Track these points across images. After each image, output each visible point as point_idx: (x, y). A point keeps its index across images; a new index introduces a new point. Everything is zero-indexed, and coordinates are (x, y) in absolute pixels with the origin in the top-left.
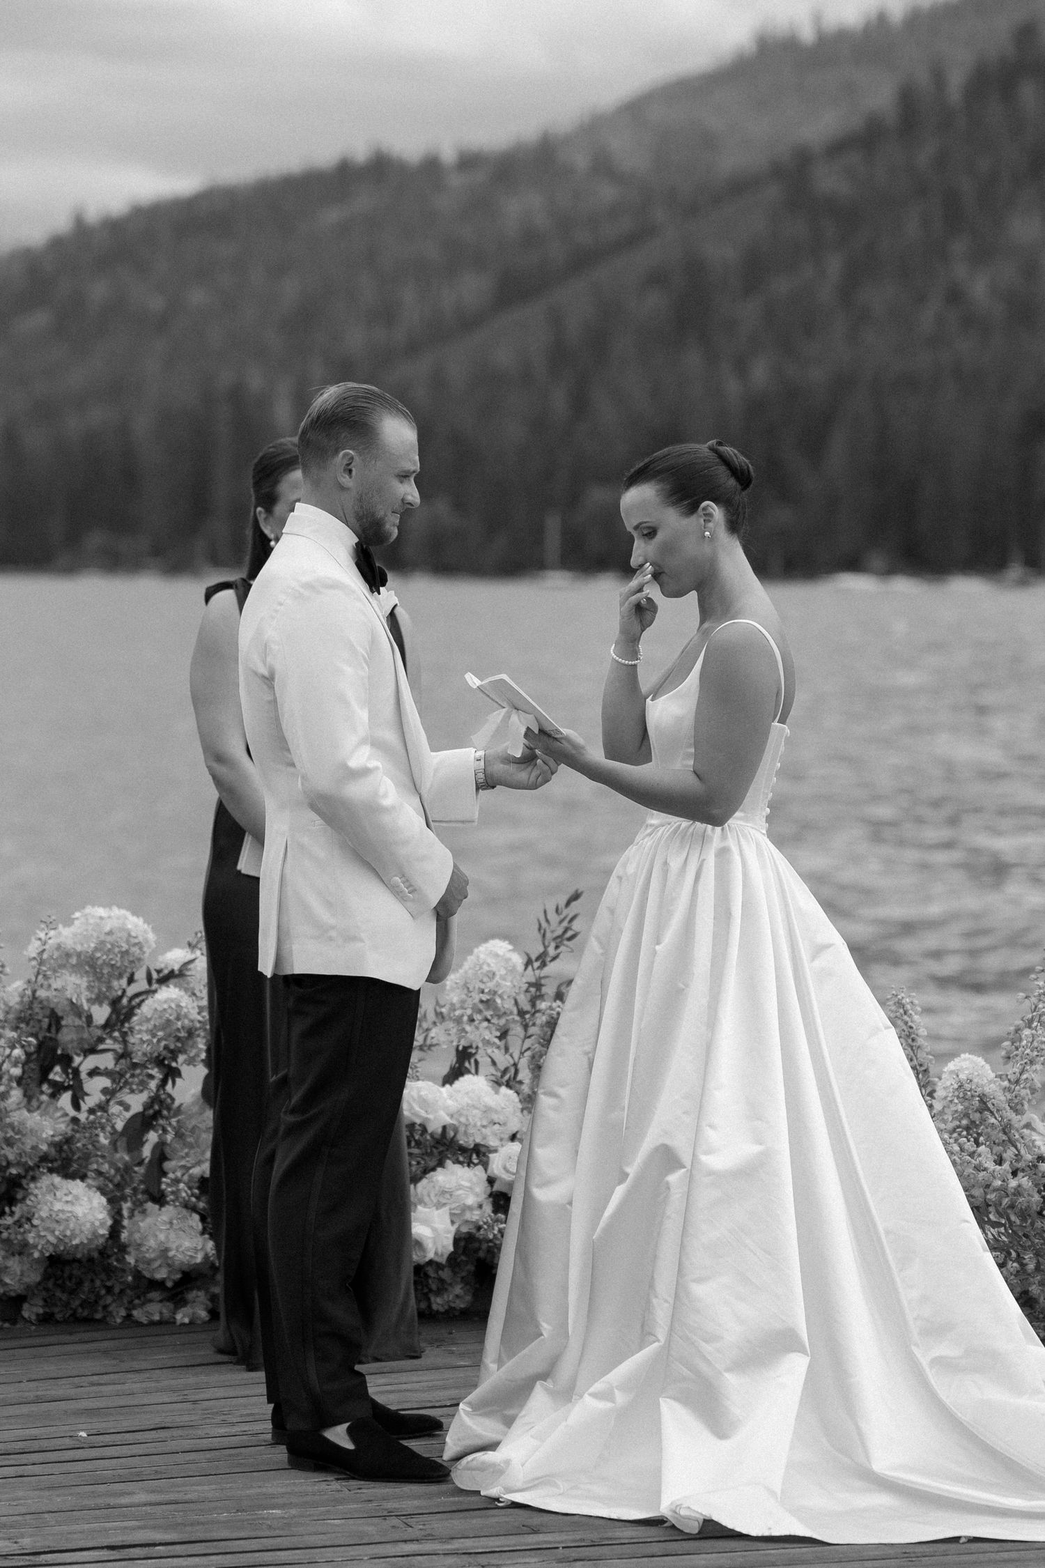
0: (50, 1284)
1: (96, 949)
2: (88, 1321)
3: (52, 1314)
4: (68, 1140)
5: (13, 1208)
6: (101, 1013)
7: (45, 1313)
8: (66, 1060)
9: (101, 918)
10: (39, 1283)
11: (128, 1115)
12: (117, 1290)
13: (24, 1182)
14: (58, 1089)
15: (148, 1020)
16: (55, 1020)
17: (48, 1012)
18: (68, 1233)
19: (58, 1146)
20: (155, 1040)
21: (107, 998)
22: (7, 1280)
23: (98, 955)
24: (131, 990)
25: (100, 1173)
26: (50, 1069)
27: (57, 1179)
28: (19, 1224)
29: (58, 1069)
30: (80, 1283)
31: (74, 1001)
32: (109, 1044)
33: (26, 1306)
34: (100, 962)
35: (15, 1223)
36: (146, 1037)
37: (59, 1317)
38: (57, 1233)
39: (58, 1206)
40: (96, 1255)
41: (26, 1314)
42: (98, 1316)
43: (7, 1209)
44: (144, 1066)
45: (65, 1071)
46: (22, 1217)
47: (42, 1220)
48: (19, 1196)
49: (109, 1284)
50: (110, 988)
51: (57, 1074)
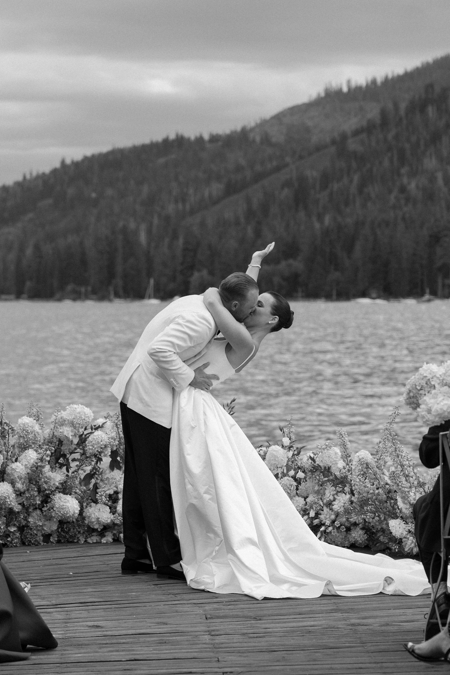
0: (60, 530)
1: (74, 419)
2: (71, 542)
3: (60, 540)
4: (65, 482)
5: (47, 505)
6: (76, 440)
7: (58, 540)
8: (64, 456)
9: (76, 408)
10: (56, 530)
11: (85, 474)
12: (82, 532)
13: (51, 496)
14: (61, 466)
15: (92, 442)
16: (61, 442)
17: (58, 440)
18: (66, 512)
19: (62, 484)
20: (94, 448)
21: (78, 435)
22: (45, 529)
24: (86, 432)
25: (76, 493)
26: (59, 459)
27: (61, 495)
28: (49, 510)
30: (69, 530)
31: (67, 436)
32: (78, 450)
33: (51, 537)
34: (75, 423)
36: (91, 447)
37: (62, 541)
38: (62, 512)
39: (61, 504)
40: (75, 520)
41: (51, 540)
42: (76, 541)
43: (45, 505)
44: (90, 457)
45: (64, 459)
46: (50, 507)
47: (57, 508)
48: (49, 500)
49: (79, 530)
50: (79, 431)
51: (61, 460)
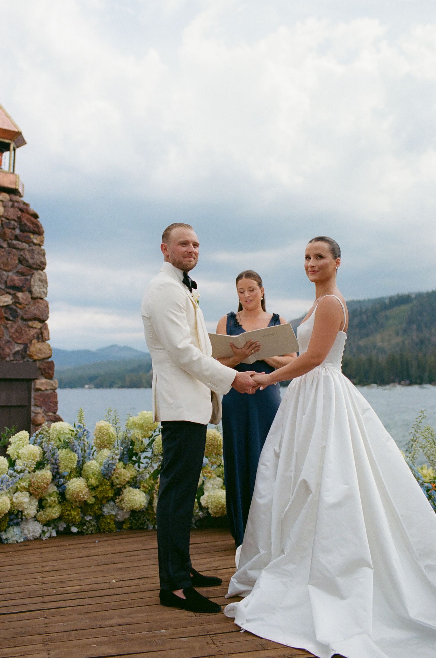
0: (132, 518)
1: (143, 423)
2: (142, 529)
3: (132, 527)
4: (136, 477)
5: (119, 497)
6: (146, 441)
7: (130, 527)
8: (136, 454)
9: (145, 414)
10: (129, 518)
11: (154, 470)
12: (151, 520)
13: (122, 489)
14: (135, 462)
15: (158, 442)
16: (133, 443)
17: (130, 440)
18: (133, 504)
19: (133, 479)
20: (159, 448)
21: (147, 436)
22: (119, 517)
23: (144, 424)
24: (155, 434)
25: (144, 487)
26: (132, 457)
27: (131, 488)
28: (121, 501)
29: (134, 457)
30: (140, 518)
31: (137, 437)
32: (149, 449)
33: (124, 525)
34: (144, 426)
35: (120, 501)
36: (157, 447)
37: (134, 527)
38: (130, 504)
39: (130, 497)
40: (144, 510)
41: (124, 527)
42: (145, 527)
43: (117, 497)
44: (158, 456)
45: (136, 457)
46: (121, 499)
47: (126, 501)
48: (121, 493)
49: (148, 518)
50: (148, 433)
